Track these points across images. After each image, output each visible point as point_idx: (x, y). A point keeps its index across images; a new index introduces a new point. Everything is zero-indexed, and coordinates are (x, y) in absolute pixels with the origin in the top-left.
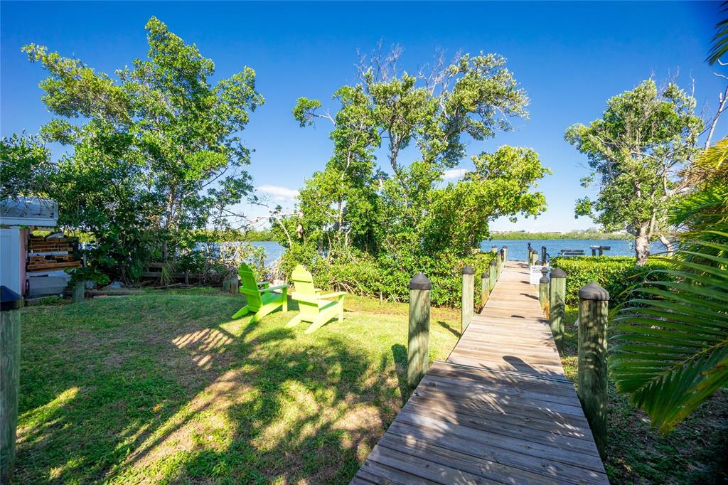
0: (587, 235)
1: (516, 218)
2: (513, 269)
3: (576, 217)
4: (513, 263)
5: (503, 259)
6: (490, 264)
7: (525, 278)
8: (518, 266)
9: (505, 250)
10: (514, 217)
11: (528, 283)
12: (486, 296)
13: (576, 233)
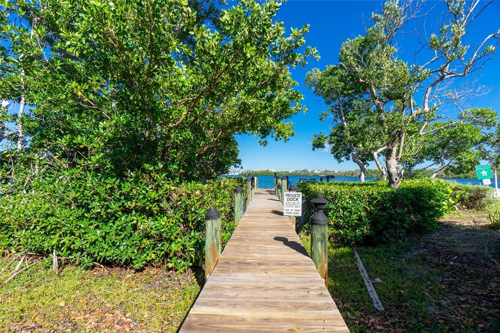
0: (303, 173)
1: (266, 142)
2: (263, 196)
3: (313, 149)
4: (262, 190)
5: (253, 186)
6: (235, 191)
7: (276, 206)
8: (267, 192)
9: (256, 178)
10: (264, 140)
11: (281, 214)
12: (214, 255)
13: (297, 171)
